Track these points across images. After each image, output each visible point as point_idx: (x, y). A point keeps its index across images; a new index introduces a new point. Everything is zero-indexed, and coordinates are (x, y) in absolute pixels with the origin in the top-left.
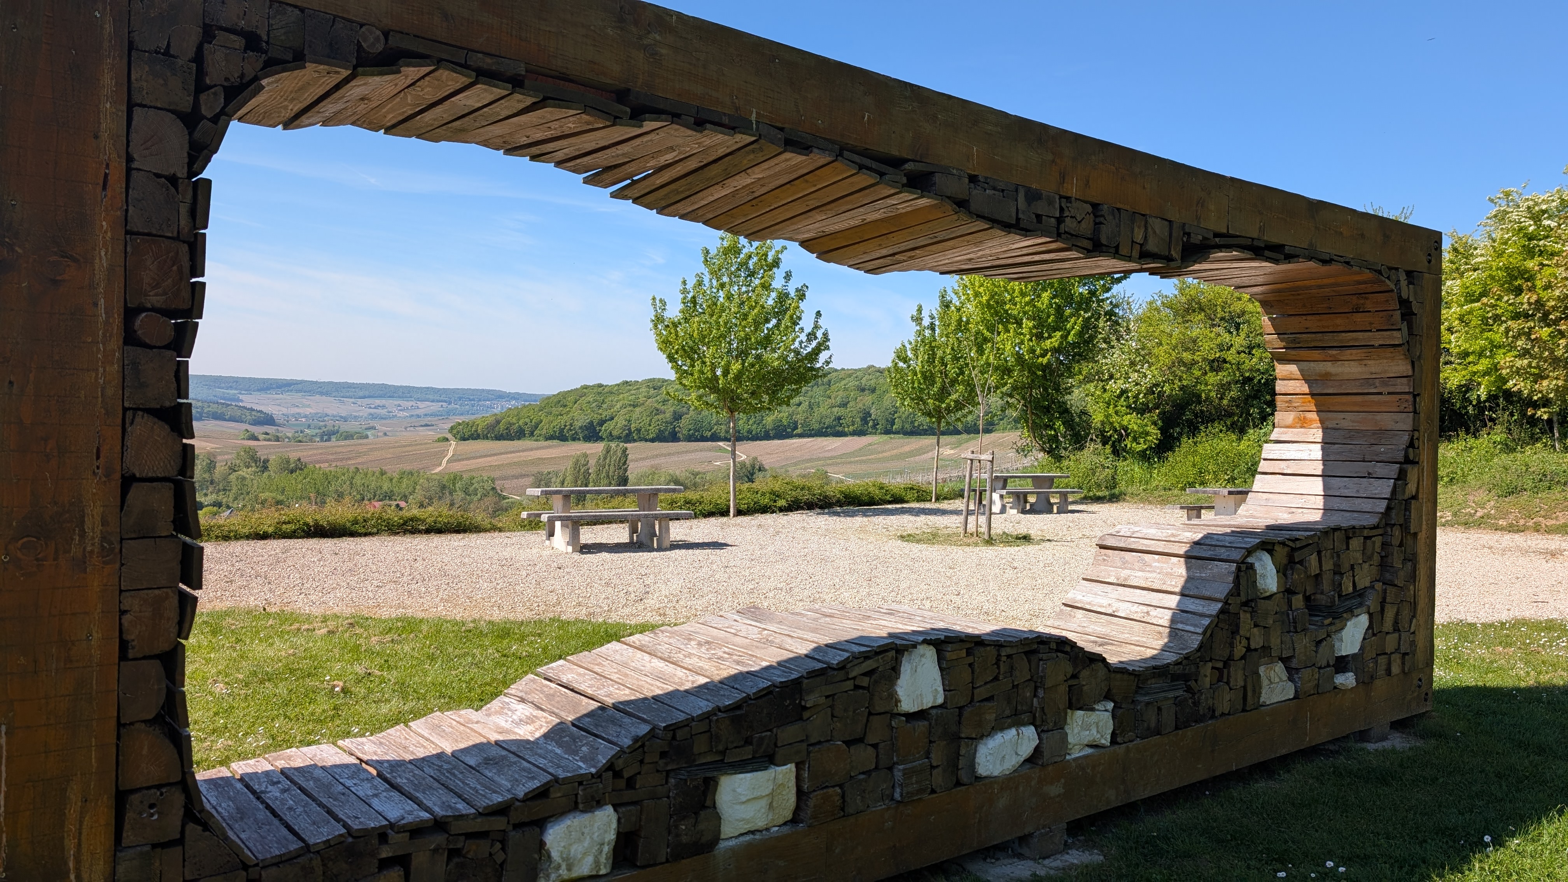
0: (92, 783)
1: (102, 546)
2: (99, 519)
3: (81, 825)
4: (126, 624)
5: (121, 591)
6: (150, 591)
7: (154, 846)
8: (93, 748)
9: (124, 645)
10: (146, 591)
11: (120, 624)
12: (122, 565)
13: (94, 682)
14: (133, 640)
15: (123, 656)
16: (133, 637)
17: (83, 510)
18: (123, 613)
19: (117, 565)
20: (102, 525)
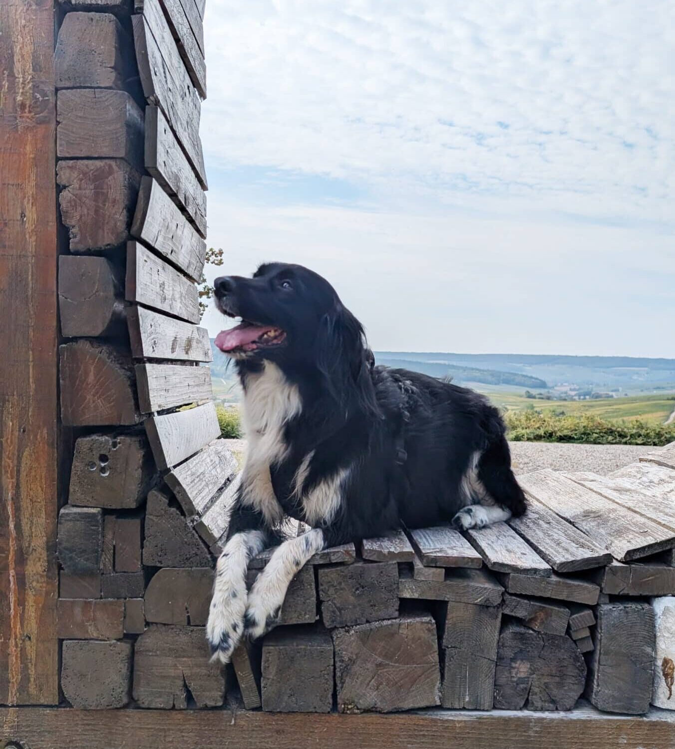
0: (31, 410)
1: (35, 98)
2: (30, 61)
3: (19, 463)
4: (64, 205)
5: (58, 159)
6: (90, 162)
7: (106, 512)
8: (31, 364)
9: (63, 232)
10: (86, 162)
11: (58, 205)
12: (58, 123)
13: (30, 278)
14: (73, 227)
15: (64, 247)
16: (73, 223)
17: (12, 48)
18: (60, 188)
19: (53, 125)
20: (33, 70)
